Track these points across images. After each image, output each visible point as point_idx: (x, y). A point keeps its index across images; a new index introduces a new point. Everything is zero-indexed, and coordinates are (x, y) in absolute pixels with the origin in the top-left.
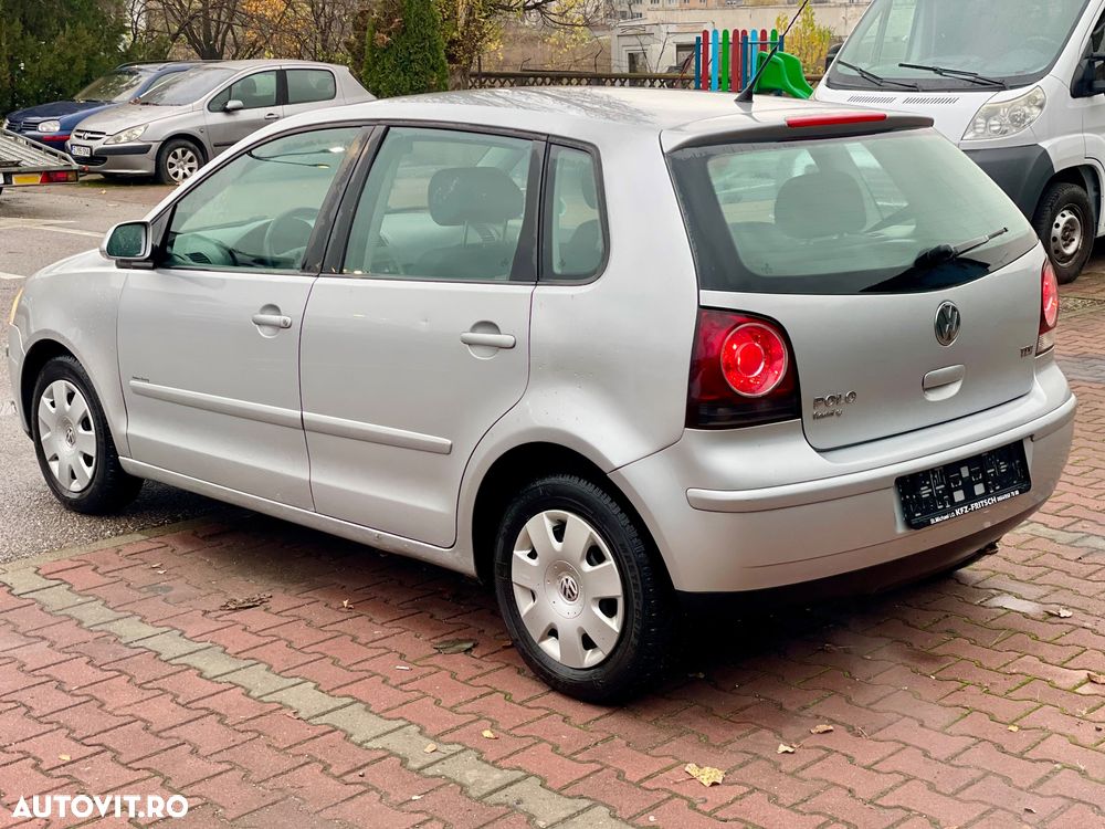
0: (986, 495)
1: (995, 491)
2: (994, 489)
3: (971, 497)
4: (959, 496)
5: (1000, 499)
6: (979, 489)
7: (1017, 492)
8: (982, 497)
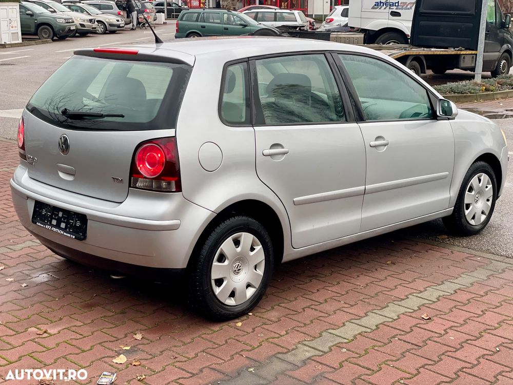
0: (64, 230)
1: (69, 231)
2: (69, 230)
3: (58, 226)
4: (54, 222)
5: (65, 234)
6: (63, 225)
7: (74, 237)
8: (62, 229)
